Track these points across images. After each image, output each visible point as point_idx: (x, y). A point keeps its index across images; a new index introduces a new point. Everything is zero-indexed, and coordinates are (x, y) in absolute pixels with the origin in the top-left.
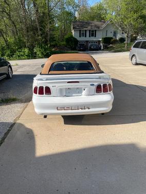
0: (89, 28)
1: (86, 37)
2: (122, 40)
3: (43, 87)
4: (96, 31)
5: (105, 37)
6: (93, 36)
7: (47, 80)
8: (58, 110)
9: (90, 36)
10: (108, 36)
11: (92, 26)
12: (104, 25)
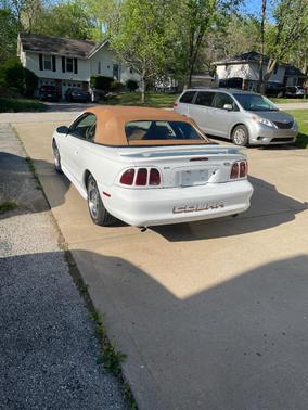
0: (62, 52)
1: (54, 70)
2: (132, 85)
3: (146, 170)
4: (76, 59)
5: (96, 75)
6: (70, 69)
7: (152, 156)
8: (174, 212)
9: (64, 71)
10: (102, 74)
11: (67, 49)
12: (94, 51)
